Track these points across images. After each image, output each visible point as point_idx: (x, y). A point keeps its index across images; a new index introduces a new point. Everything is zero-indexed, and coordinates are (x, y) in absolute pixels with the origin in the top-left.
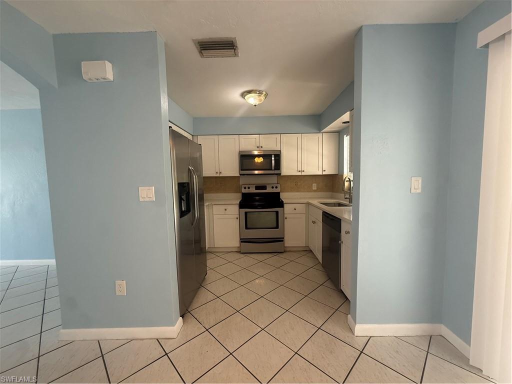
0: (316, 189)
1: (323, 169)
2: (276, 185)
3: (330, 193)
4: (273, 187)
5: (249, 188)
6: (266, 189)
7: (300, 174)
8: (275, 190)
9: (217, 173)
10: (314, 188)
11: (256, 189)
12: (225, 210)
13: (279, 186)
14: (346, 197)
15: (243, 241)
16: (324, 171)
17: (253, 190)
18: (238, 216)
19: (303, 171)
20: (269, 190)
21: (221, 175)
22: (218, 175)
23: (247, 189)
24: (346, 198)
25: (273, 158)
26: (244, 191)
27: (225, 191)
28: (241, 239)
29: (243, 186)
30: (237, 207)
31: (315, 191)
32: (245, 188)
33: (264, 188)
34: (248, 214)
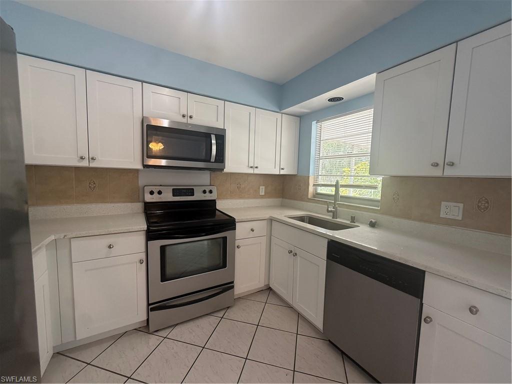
0: (263, 194)
1: (281, 167)
2: (211, 188)
3: (281, 199)
4: (204, 192)
5: (160, 193)
6: (193, 195)
7: (251, 171)
8: (208, 197)
9: (82, 158)
10: (262, 192)
11: (174, 195)
12: (110, 247)
13: (214, 189)
14: (329, 209)
15: (154, 307)
16: (283, 169)
17: (168, 196)
18: (143, 256)
19: (257, 167)
20: (198, 196)
21: (93, 165)
22: (85, 164)
23: (156, 195)
24: (328, 211)
25: (214, 142)
26: (149, 198)
27: (102, 199)
28: (149, 305)
29: (148, 190)
30: (141, 239)
31: (262, 197)
32: (152, 193)
33: (191, 192)
34: (168, 250)
